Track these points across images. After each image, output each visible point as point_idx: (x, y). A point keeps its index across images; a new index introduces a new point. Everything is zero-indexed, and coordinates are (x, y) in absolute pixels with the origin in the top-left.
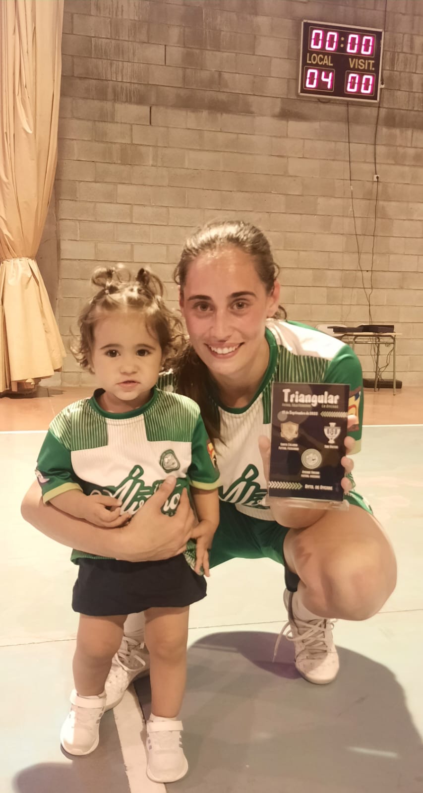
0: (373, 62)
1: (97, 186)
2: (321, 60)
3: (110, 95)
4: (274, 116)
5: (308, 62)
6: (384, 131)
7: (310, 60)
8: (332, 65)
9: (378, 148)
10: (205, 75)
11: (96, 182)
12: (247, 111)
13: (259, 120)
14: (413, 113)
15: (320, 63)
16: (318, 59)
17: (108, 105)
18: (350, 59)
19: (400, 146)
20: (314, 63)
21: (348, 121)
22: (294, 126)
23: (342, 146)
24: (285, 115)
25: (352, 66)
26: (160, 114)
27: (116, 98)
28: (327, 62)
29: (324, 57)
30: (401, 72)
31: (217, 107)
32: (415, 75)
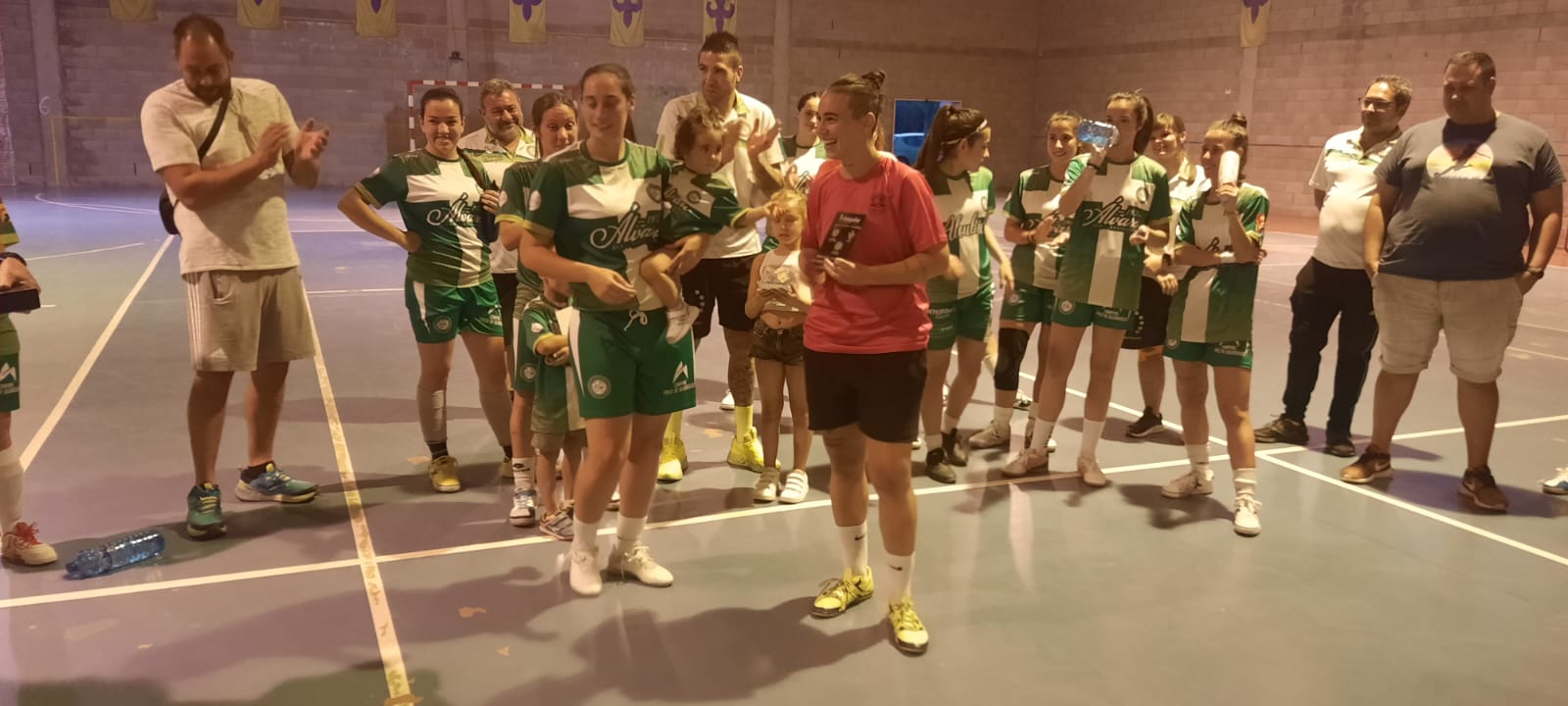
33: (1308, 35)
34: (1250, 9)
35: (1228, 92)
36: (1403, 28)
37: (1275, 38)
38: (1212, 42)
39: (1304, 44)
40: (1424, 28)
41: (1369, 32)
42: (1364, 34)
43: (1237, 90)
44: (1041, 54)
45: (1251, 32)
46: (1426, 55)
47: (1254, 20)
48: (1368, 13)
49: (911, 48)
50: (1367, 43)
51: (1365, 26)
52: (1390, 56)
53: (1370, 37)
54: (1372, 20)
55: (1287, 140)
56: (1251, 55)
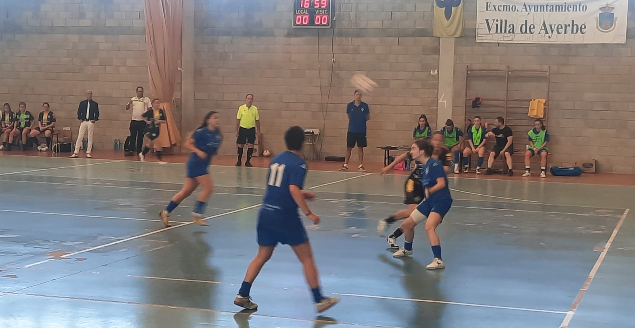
0: (327, 10)
2: (302, 12)
3: (217, 33)
4: (284, 36)
5: (297, 13)
6: (337, 39)
7: (297, 12)
8: (307, 13)
9: (334, 46)
12: (273, 35)
13: (278, 39)
14: (351, 29)
15: (302, 13)
16: (301, 12)
17: (216, 37)
18: (316, 10)
19: (346, 45)
20: (299, 13)
21: (318, 35)
23: (316, 47)
25: (317, 13)
26: (235, 39)
27: (219, 33)
28: (305, 12)
29: (304, 10)
30: (344, 12)
32: (352, 13)
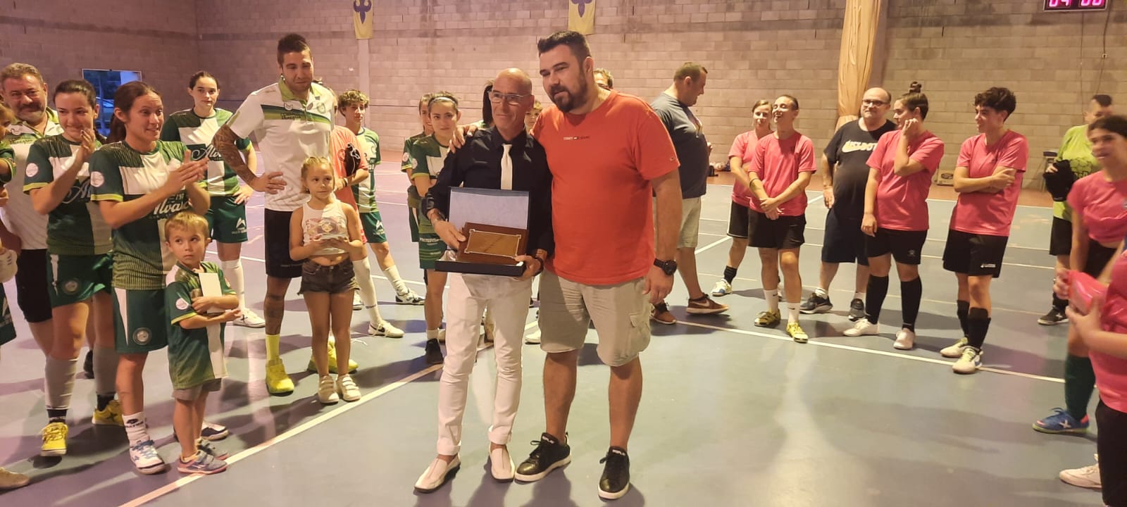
1: (906, 71)
3: (920, 23)
4: (1027, 24)
6: (1113, 26)
9: (1107, 37)
10: (980, 6)
11: (906, 69)
12: (1008, 23)
13: (1015, 28)
17: (917, 29)
21: (1082, 23)
22: (1040, 29)
23: (1077, 38)
24: (1034, 22)
26: (948, 30)
27: (923, 24)
31: (985, 23)
33: (400, 33)
34: (359, 14)
35: (351, 70)
36: (459, 32)
37: (379, 33)
38: (335, 34)
39: (399, 39)
40: (472, 33)
41: (438, 33)
42: (435, 34)
43: (357, 68)
44: (201, 37)
45: (362, 30)
46: (475, 49)
47: (363, 21)
48: (436, 21)
49: (91, 28)
50: (438, 40)
51: (436, 30)
52: (453, 50)
53: (438, 37)
54: (439, 26)
55: (396, 102)
56: (364, 46)
